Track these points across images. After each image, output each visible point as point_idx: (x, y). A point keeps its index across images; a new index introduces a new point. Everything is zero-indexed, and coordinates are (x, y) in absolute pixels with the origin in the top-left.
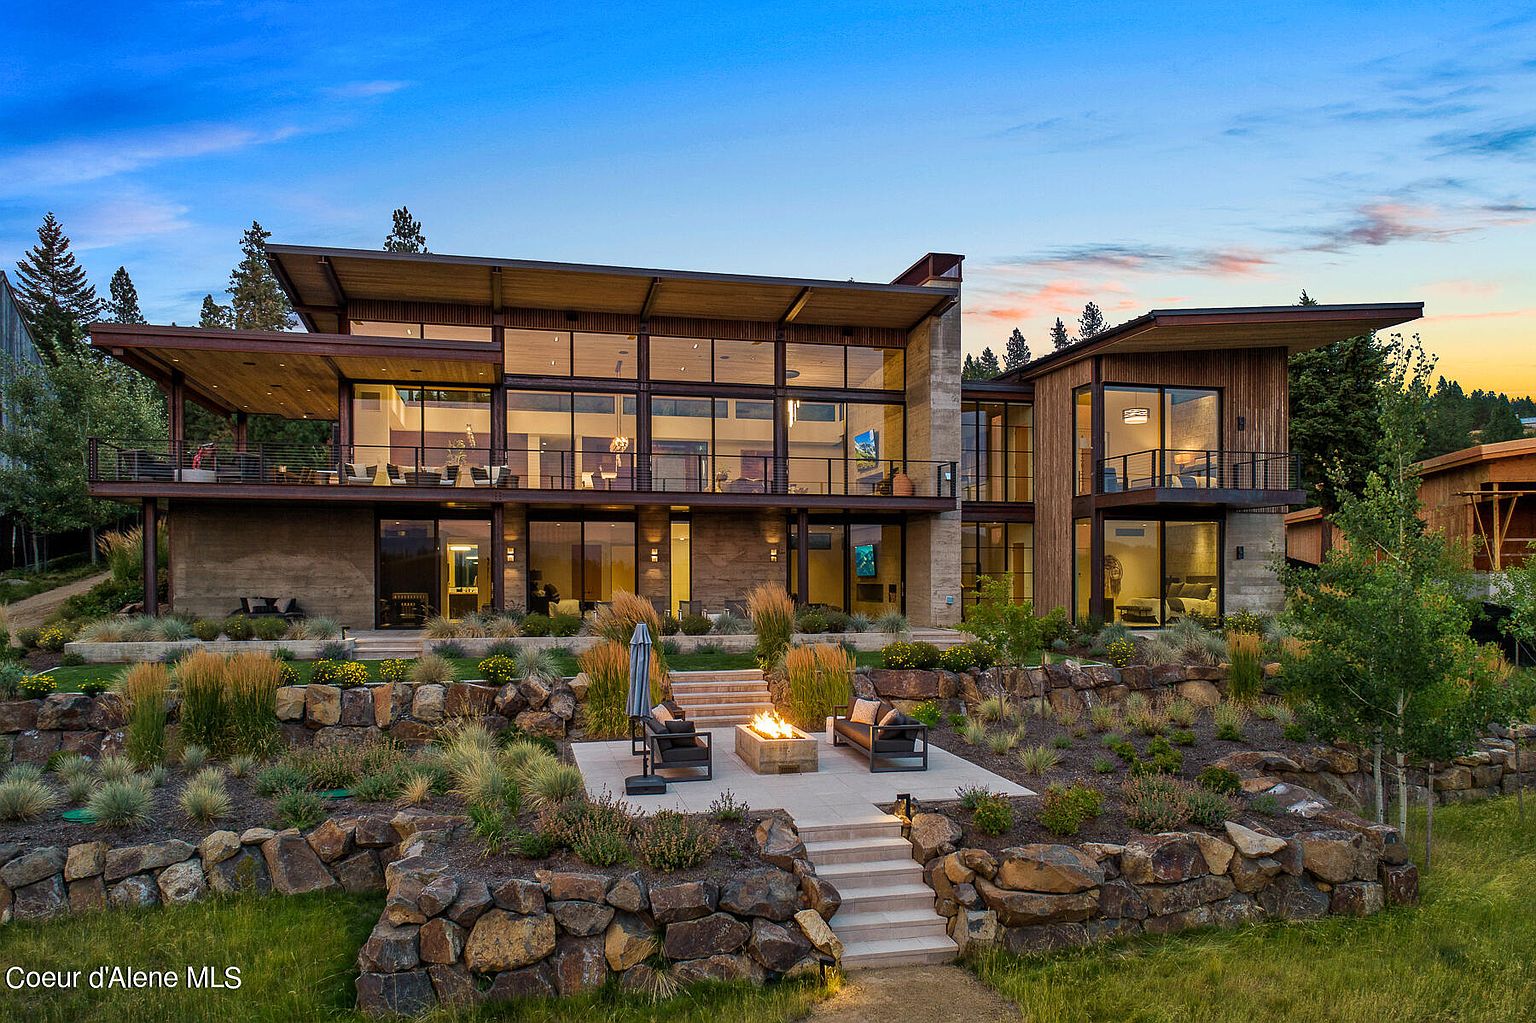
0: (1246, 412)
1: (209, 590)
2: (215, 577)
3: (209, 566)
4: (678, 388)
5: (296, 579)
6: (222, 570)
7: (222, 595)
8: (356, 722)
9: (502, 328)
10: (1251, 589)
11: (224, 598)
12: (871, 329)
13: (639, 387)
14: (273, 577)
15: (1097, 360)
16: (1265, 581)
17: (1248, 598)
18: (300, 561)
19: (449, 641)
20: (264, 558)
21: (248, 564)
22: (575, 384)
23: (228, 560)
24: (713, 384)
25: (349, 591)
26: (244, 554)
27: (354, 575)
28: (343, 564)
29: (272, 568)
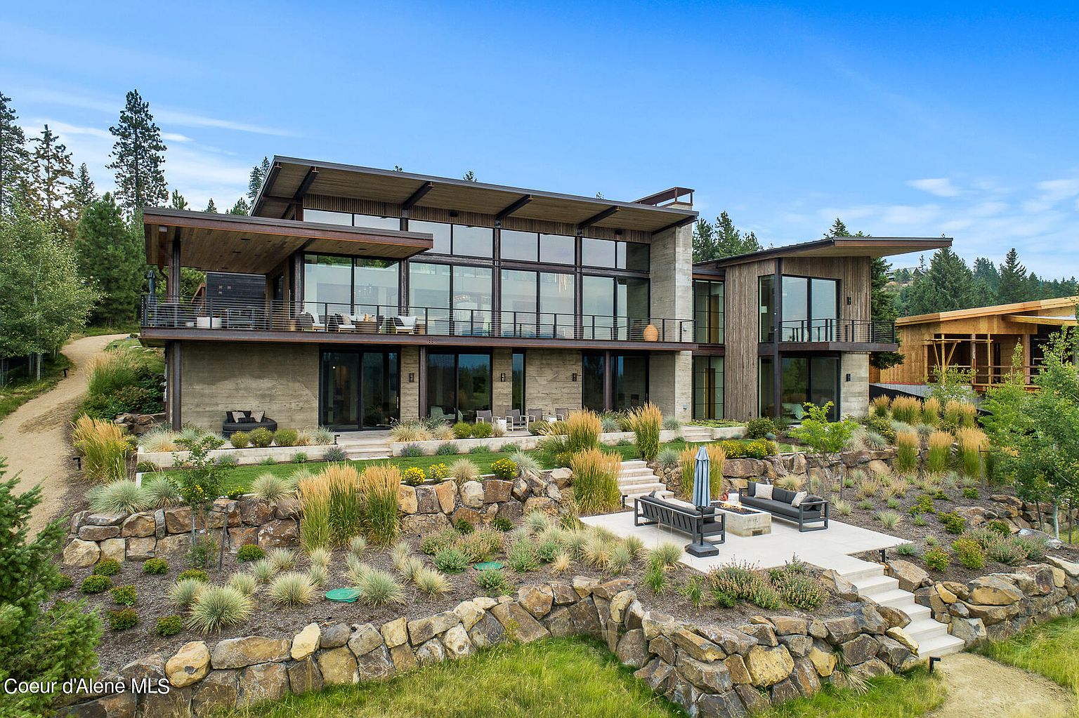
0: (851, 294)
1: (197, 406)
2: (203, 395)
3: (198, 387)
4: (518, 265)
5: (263, 396)
6: (208, 390)
7: (207, 409)
8: (430, 511)
9: (407, 219)
10: (853, 399)
11: (209, 411)
12: (631, 231)
13: (494, 264)
14: (246, 395)
15: (780, 260)
16: (860, 394)
17: (852, 404)
18: (266, 384)
19: (411, 443)
20: (239, 381)
21: (227, 386)
22: (454, 260)
23: (213, 382)
24: (539, 263)
25: (301, 404)
26: (225, 378)
27: (304, 393)
28: (297, 384)
29: (246, 389)
